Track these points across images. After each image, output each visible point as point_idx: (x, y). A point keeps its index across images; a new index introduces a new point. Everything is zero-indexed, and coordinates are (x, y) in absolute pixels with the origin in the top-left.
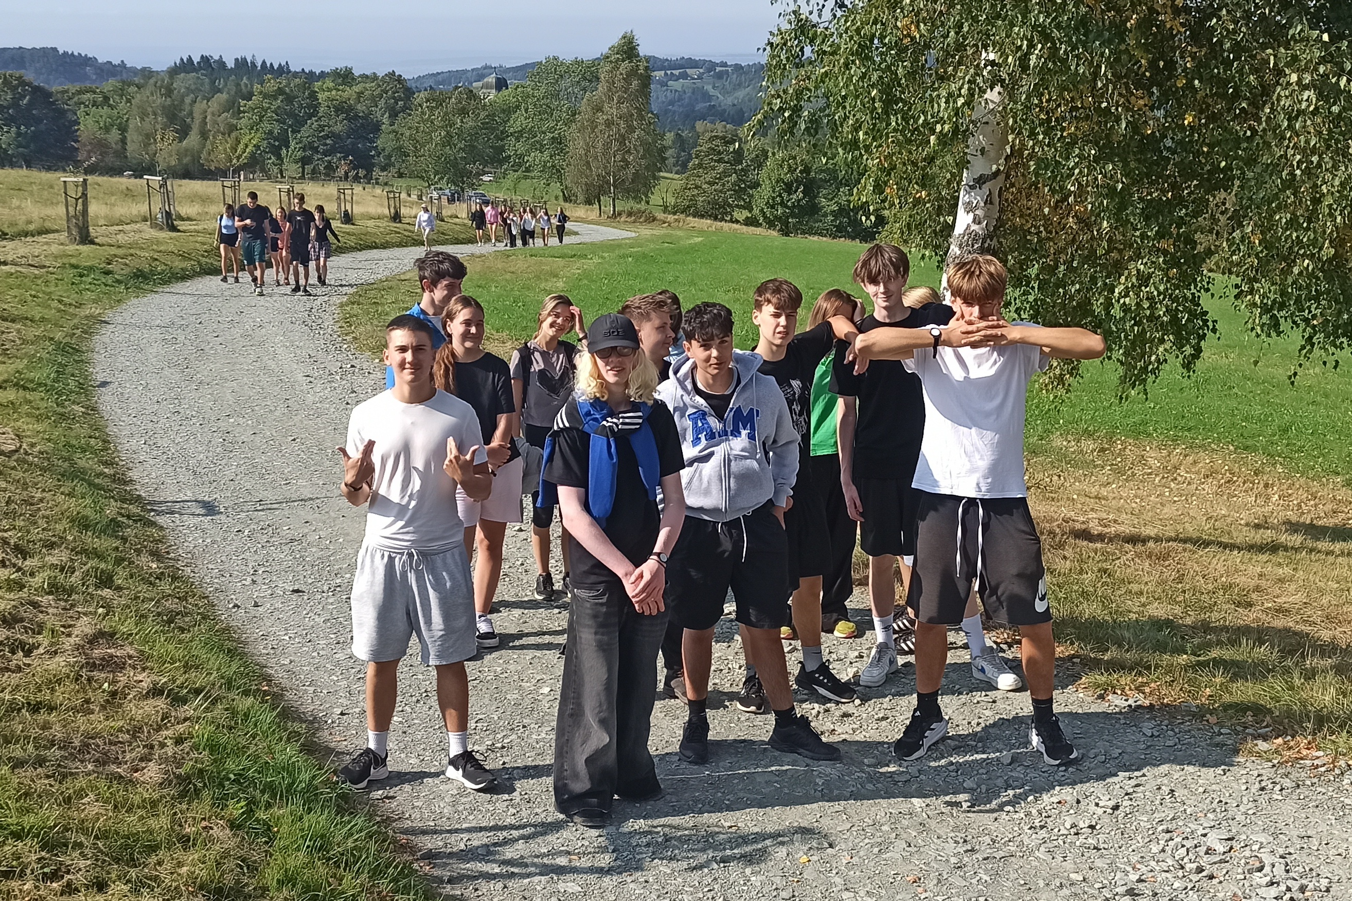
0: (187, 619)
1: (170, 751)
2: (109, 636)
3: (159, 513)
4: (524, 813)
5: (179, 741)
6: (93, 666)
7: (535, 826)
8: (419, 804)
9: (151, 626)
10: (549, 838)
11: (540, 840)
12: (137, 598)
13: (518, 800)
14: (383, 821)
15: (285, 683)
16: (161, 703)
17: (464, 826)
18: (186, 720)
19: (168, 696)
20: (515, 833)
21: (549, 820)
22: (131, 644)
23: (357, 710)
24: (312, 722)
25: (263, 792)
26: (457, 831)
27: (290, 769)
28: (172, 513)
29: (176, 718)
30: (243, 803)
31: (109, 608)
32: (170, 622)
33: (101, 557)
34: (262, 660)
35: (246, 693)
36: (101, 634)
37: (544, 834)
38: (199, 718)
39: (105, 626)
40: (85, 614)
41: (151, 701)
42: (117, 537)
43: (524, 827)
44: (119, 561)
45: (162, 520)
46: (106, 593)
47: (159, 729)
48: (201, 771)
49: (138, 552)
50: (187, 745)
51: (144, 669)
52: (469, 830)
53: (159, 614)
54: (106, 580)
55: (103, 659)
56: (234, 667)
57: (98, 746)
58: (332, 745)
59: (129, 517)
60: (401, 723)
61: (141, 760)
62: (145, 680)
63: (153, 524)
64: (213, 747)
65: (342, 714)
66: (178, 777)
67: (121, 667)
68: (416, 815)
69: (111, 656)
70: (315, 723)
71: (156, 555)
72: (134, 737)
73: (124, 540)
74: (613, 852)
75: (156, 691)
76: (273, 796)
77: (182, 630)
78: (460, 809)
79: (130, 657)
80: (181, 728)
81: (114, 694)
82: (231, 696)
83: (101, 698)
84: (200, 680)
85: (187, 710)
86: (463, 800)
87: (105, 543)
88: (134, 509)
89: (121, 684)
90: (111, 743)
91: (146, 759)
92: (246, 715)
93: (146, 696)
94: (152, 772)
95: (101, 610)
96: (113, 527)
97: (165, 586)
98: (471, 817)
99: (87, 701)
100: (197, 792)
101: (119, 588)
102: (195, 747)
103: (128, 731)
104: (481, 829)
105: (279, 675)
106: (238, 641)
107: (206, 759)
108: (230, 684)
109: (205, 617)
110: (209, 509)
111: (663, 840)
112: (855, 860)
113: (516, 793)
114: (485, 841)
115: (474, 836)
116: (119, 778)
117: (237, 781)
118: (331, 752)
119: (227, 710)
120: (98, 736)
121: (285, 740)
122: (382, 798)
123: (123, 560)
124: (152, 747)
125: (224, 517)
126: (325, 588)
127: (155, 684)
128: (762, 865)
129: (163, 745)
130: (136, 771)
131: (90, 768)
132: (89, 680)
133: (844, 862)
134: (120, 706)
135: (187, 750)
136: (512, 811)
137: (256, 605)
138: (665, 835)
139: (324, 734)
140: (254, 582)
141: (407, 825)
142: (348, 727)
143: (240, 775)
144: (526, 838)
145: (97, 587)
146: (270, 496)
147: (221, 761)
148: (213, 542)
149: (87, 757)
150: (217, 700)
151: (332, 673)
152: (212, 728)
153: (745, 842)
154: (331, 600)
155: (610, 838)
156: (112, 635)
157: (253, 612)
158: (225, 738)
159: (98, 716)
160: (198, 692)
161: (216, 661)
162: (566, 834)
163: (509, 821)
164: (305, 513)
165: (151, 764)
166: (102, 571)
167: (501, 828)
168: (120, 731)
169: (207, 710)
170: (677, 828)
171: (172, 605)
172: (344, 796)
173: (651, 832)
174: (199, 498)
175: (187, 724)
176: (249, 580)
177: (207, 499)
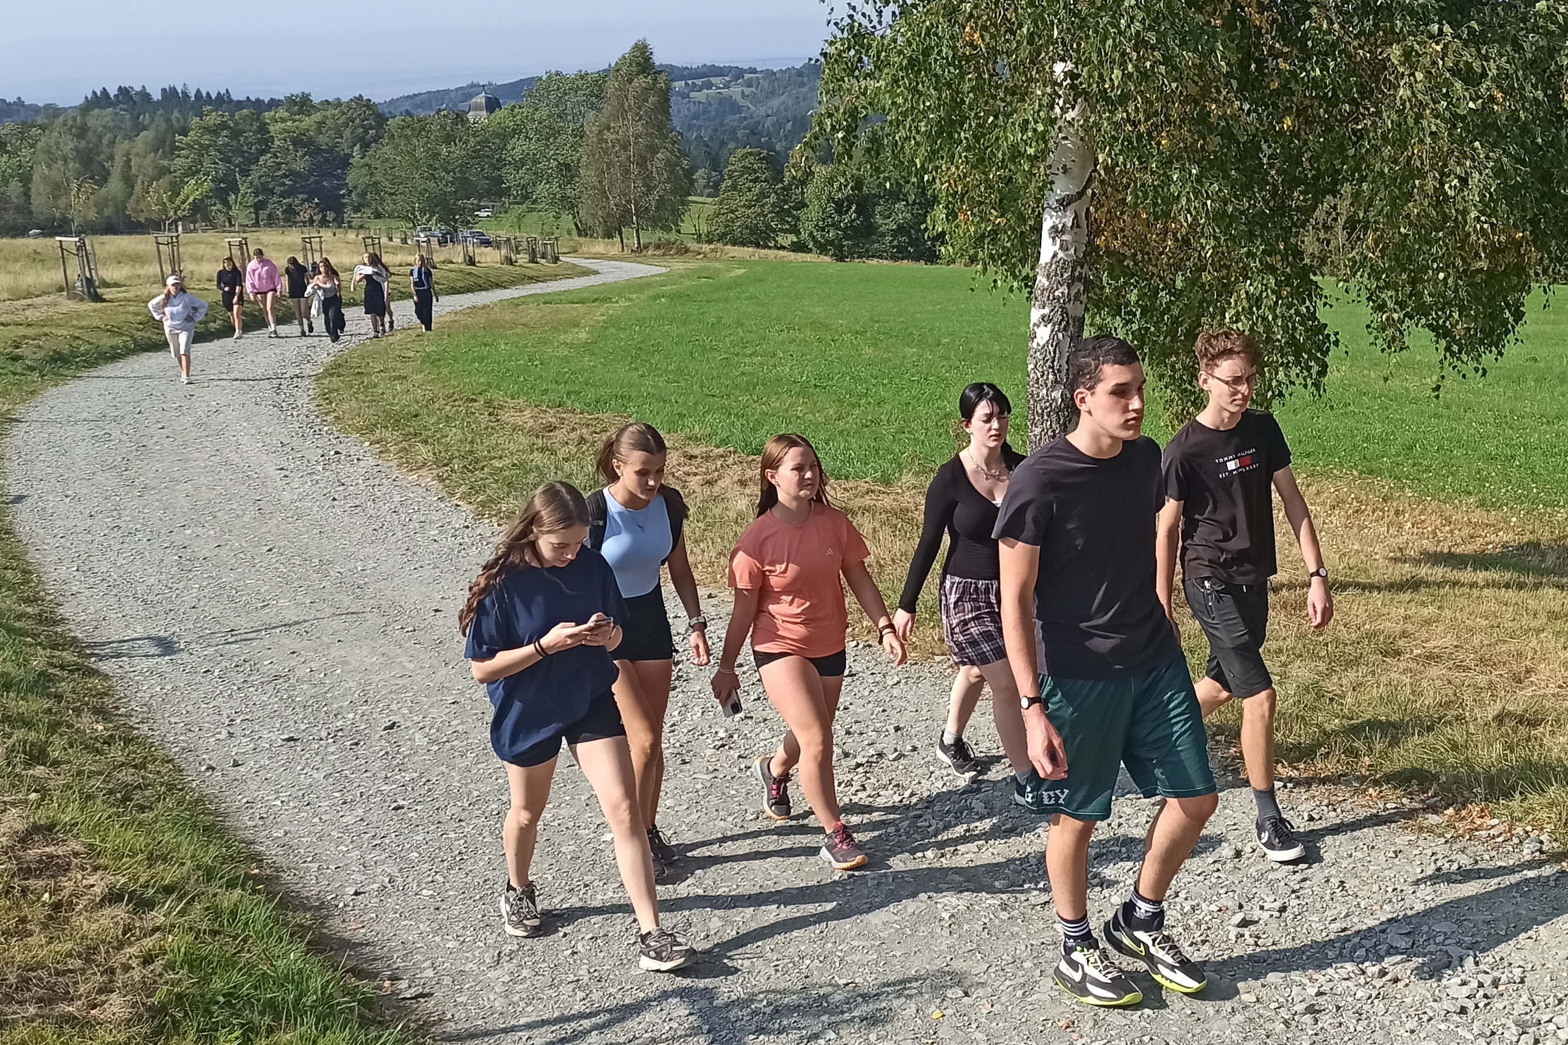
0: (147, 793)
1: (136, 974)
2: (47, 830)
3: (101, 658)
4: (595, 996)
5: (147, 960)
6: (26, 872)
7: (610, 1011)
8: (463, 999)
9: (100, 810)
10: (629, 1024)
11: (617, 1028)
12: (80, 773)
13: (586, 979)
14: (420, 1027)
15: (281, 861)
16: (121, 912)
17: (523, 1021)
18: (155, 930)
19: (129, 901)
20: (586, 1023)
21: (627, 1002)
22: (76, 837)
23: (375, 886)
24: (319, 909)
25: (262, 1013)
26: (513, 1029)
27: (298, 980)
28: (119, 656)
29: (141, 929)
30: (237, 1033)
31: (43, 791)
32: (126, 799)
33: (27, 723)
34: (248, 835)
35: (231, 884)
36: (36, 829)
37: (623, 1019)
38: (173, 926)
39: (41, 817)
40: (13, 804)
41: (107, 911)
42: (48, 696)
43: (595, 1014)
44: (53, 727)
45: (105, 667)
46: (39, 771)
47: (120, 946)
48: (180, 996)
49: (78, 712)
50: (158, 965)
51: (96, 869)
52: (529, 1026)
53: (111, 792)
54: (37, 755)
55: (40, 861)
56: (213, 852)
57: (41, 979)
58: (347, 935)
59: (62, 667)
60: (432, 897)
61: (100, 991)
62: (98, 884)
63: (94, 673)
64: (193, 962)
65: (356, 894)
66: (149, 1009)
67: (66, 869)
68: (461, 1014)
69: (51, 857)
70: (322, 909)
71: (101, 713)
72: (88, 960)
73: (59, 697)
74: (709, 1032)
75: (113, 897)
76: (277, 1018)
77: (142, 809)
78: (516, 999)
79: (76, 854)
80: (148, 943)
81: (57, 906)
82: (211, 891)
83: (40, 913)
84: (170, 875)
85: (158, 917)
86: (518, 987)
87: (33, 705)
88: (68, 656)
89: (66, 893)
90: (58, 973)
91: (106, 989)
92: (233, 913)
93: (101, 904)
94: (116, 1006)
95: (33, 796)
96: (42, 683)
97: (117, 753)
98: (530, 1009)
99: (23, 920)
100: (176, 1023)
101: (56, 763)
102: (170, 966)
103: (79, 956)
104: (544, 1023)
105: (272, 852)
106: (216, 813)
107: (185, 981)
108: (209, 874)
109: (171, 787)
110: (166, 646)
111: (768, 1010)
112: (996, 1009)
113: (583, 971)
114: (550, 1037)
115: (536, 1032)
116: (71, 1019)
117: (228, 1003)
118: (346, 944)
119: (207, 909)
120: (41, 965)
121: (286, 937)
122: (416, 997)
123: (59, 724)
124: (112, 971)
125: (185, 655)
126: (324, 734)
127: (111, 887)
128: (889, 1027)
129: (127, 968)
130: (94, 1007)
131: (32, 1010)
132: (24, 891)
133: (985, 1011)
134: (67, 921)
135: (159, 970)
136: (580, 995)
137: (236, 764)
138: (769, 1004)
139: (336, 923)
140: (231, 735)
141: (450, 1028)
142: (364, 911)
143: (231, 994)
144: (600, 1028)
145: (28, 764)
146: (243, 623)
147: (206, 980)
148: (175, 689)
149: (27, 995)
150: (193, 898)
151: (340, 842)
152: (190, 938)
153: (866, 997)
154: (331, 749)
155: (702, 1014)
156: (51, 827)
157: (232, 772)
158: (210, 947)
159: (38, 938)
160: (168, 890)
161: (187, 847)
162: (648, 1016)
163: (578, 1008)
164: (289, 642)
165: (114, 996)
166: (32, 744)
167: (568, 1019)
168: (69, 955)
169: (182, 913)
170: (784, 992)
171: (126, 776)
172: (367, 1003)
173: (752, 1001)
174: (153, 633)
175: (157, 935)
176: (224, 732)
177: (162, 634)
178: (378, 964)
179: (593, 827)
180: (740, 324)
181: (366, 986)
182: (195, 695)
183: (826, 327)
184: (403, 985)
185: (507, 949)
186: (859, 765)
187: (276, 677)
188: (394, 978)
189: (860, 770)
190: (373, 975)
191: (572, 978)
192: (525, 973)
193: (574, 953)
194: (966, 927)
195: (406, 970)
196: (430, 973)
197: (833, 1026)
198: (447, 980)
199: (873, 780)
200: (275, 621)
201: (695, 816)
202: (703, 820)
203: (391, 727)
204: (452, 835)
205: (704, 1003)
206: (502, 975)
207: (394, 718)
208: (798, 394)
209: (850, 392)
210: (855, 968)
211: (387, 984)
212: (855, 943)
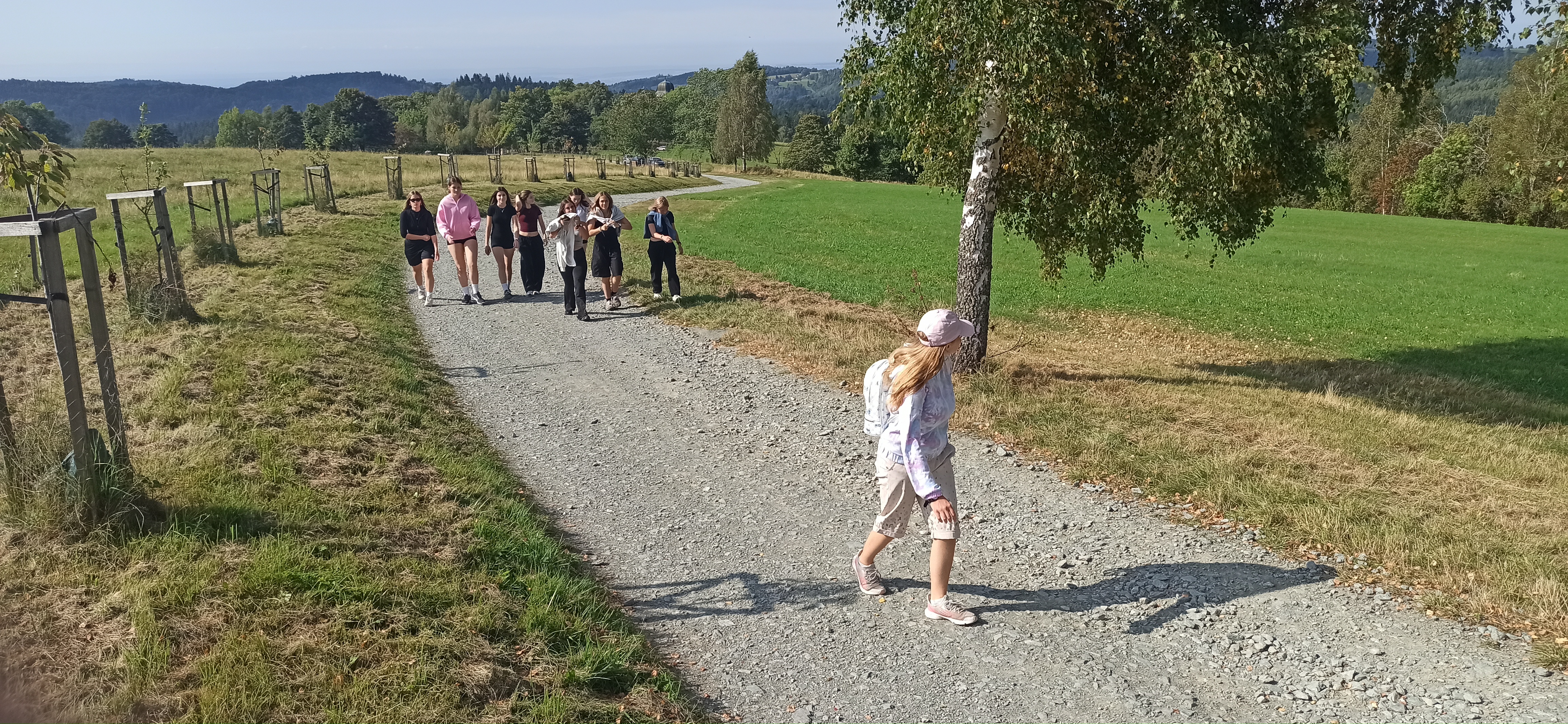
0: (469, 447)
1: (459, 537)
2: (417, 461)
3: (450, 376)
4: (694, 573)
5: (465, 530)
6: (407, 481)
7: (702, 582)
8: (624, 568)
9: (445, 453)
10: (712, 589)
11: (705, 591)
12: (436, 434)
13: (690, 564)
14: (601, 581)
15: (535, 488)
16: (453, 505)
17: (655, 583)
18: (469, 516)
19: (457, 500)
20: (689, 587)
21: (711, 577)
22: (433, 465)
23: (582, 505)
24: (553, 514)
25: (521, 563)
26: (650, 586)
27: (540, 548)
28: (459, 376)
29: (462, 515)
30: (508, 572)
31: (418, 441)
32: (458, 449)
33: (411, 406)
34: (519, 473)
35: (509, 496)
36: (413, 459)
37: (709, 587)
38: (478, 514)
39: (416, 454)
40: (402, 446)
41: (446, 504)
42: (422, 393)
43: (694, 583)
44: (424, 409)
45: (452, 381)
46: (416, 431)
47: (451, 523)
48: (479, 550)
49: (437, 402)
50: (470, 533)
51: (441, 482)
52: (658, 586)
53: (451, 445)
54: (415, 423)
55: (414, 476)
56: (501, 479)
57: (411, 535)
58: (566, 529)
59: (430, 380)
60: (611, 513)
61: (440, 544)
62: (442, 490)
63: (446, 383)
64: (487, 534)
65: (572, 508)
66: (464, 555)
67: (426, 481)
68: (623, 576)
69: (419, 474)
70: (555, 515)
71: (448, 404)
72: (435, 528)
73: (427, 395)
74: (755, 597)
75: (449, 497)
76: (528, 566)
77: (466, 454)
78: (652, 571)
79: (432, 474)
80: (466, 522)
81: (421, 500)
82: (499, 498)
83: (413, 502)
84: (478, 488)
85: (471, 509)
86: (654, 565)
87: (415, 398)
88: (433, 374)
89: (426, 493)
90: (420, 533)
91: (443, 543)
92: (509, 512)
93: (443, 500)
94: (448, 552)
95: (412, 443)
96: (419, 387)
97: (455, 425)
98: (659, 576)
99: (404, 505)
100: (477, 564)
101: (424, 428)
102: (475, 535)
103: (431, 525)
104: (666, 585)
105: (530, 483)
106: (503, 461)
107: (482, 542)
108: (498, 491)
109: (481, 446)
110: (482, 373)
111: (788, 589)
112: (915, 600)
113: (689, 559)
114: (669, 592)
115: (662, 589)
116: (426, 557)
117: (503, 557)
118: (567, 534)
119: (496, 508)
120: (411, 528)
121: (535, 527)
122: (600, 565)
123: (427, 408)
124: (447, 535)
125: (492, 378)
126: (560, 423)
127: (448, 492)
128: (854, 605)
129: (454, 534)
130: (437, 552)
131: (406, 550)
132: (405, 490)
133: (909, 601)
134: (426, 507)
135: (470, 536)
136: (686, 571)
137: (515, 436)
138: (789, 586)
139: (561, 523)
140: (513, 420)
141: (617, 582)
142: (576, 517)
143: (505, 552)
144: (696, 590)
145: (410, 427)
146: (523, 363)
147: (493, 543)
148: (485, 395)
149: (404, 543)
150: (489, 502)
151: (565, 481)
152: (487, 521)
153: (842, 589)
154: (564, 432)
155: (752, 588)
156: (420, 459)
157: (513, 440)
158: (496, 527)
159: (411, 515)
160: (477, 496)
161: (488, 475)
162: (722, 586)
163: (685, 578)
164: (546, 374)
165: (447, 547)
166: (413, 417)
167: (679, 584)
168: (426, 524)
169: (483, 509)
170: (797, 581)
171: (459, 437)
172: (575, 564)
173: (779, 584)
174: (477, 365)
175: (470, 518)
176: (510, 419)
177: (481, 366)
178: (582, 546)
179: (699, 483)
180: (798, 214)
181: (575, 556)
182: (496, 398)
183: (848, 217)
184: (594, 558)
185: (649, 544)
186: (847, 461)
187: (538, 392)
188: (590, 554)
189: (848, 463)
190: (579, 552)
191: (682, 562)
192: (658, 557)
193: (684, 549)
194: (902, 554)
195: (596, 550)
196: (608, 553)
197: (825, 602)
198: (617, 558)
199: (855, 469)
200: (539, 363)
201: (754, 481)
202: (759, 483)
203: (595, 422)
204: (624, 482)
205: (752, 582)
206: (646, 557)
207: (597, 418)
208: (828, 254)
209: (857, 255)
210: (837, 571)
211: (586, 556)
212: (839, 557)
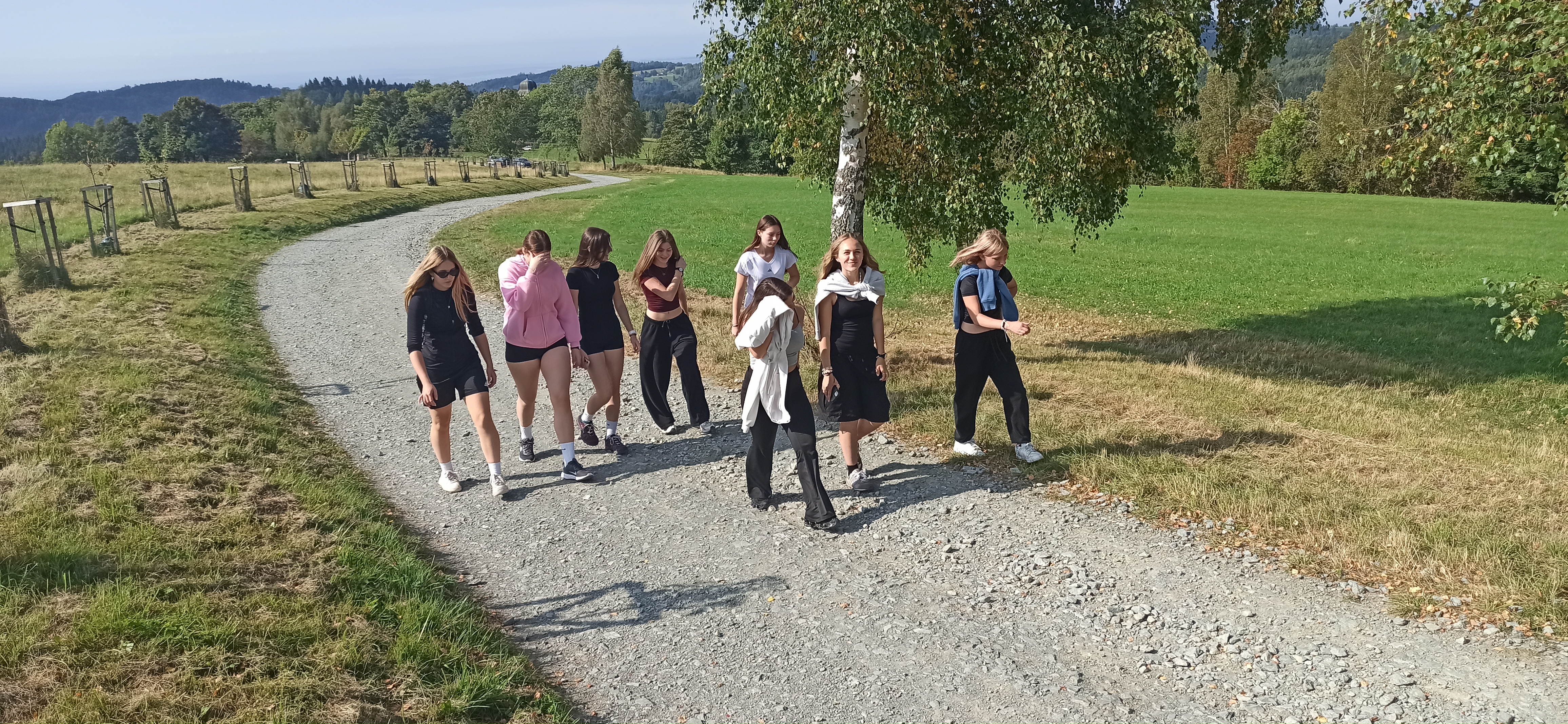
0: (331, 469)
1: (321, 567)
2: (274, 488)
3: (309, 395)
4: (577, 585)
5: (327, 560)
6: (262, 511)
7: (585, 594)
8: (503, 586)
9: (304, 478)
10: (596, 601)
11: (589, 603)
12: (294, 458)
13: (572, 576)
14: (479, 601)
15: (404, 508)
16: (313, 533)
17: (537, 599)
18: (332, 543)
19: (318, 528)
20: (572, 600)
21: (595, 589)
22: (291, 492)
23: (456, 523)
24: (425, 534)
25: (390, 590)
26: (531, 603)
27: (409, 573)
28: (318, 394)
29: (325, 543)
30: (375, 601)
31: (274, 467)
32: (319, 472)
33: (266, 430)
34: (387, 494)
35: (375, 519)
36: (268, 487)
37: (593, 599)
38: (342, 541)
39: (272, 481)
40: (256, 474)
41: (306, 533)
42: (279, 415)
43: (577, 596)
44: (280, 433)
45: (311, 400)
46: (272, 456)
47: (312, 553)
48: (344, 580)
49: (295, 424)
50: (333, 562)
51: (300, 510)
52: (540, 602)
53: (311, 468)
54: (271, 447)
55: (270, 505)
56: (366, 501)
57: (268, 569)
58: (440, 549)
59: (287, 400)
60: (487, 529)
61: (300, 576)
62: (302, 517)
63: (305, 403)
64: (352, 561)
65: (446, 527)
66: (327, 586)
67: (284, 509)
68: (502, 594)
69: (276, 502)
70: (426, 535)
71: (308, 425)
72: (294, 560)
73: (284, 416)
75: (309, 525)
76: (398, 593)
77: (328, 478)
78: (533, 586)
79: (290, 501)
80: (328, 550)
81: (279, 530)
82: (365, 522)
83: (268, 533)
84: (341, 514)
85: (334, 536)
86: (534, 580)
87: (269, 421)
88: (290, 394)
89: (284, 522)
90: (277, 566)
91: (303, 575)
92: (376, 536)
93: (303, 529)
94: (309, 584)
95: (268, 469)
96: (275, 408)
97: (315, 447)
98: (540, 592)
99: (260, 537)
100: (342, 595)
101: (281, 452)
102: (339, 564)
103: (290, 556)
104: (548, 600)
105: (400, 503)
106: (369, 481)
107: (347, 571)
108: (364, 514)
109: (345, 467)
110: (344, 389)
111: (675, 595)
112: (805, 596)
113: (571, 572)
114: (551, 608)
115: (544, 605)
116: (285, 591)
117: (371, 584)
118: (439, 555)
119: (362, 533)
120: (268, 561)
121: (405, 549)
122: (477, 584)
123: (284, 431)
124: (308, 565)
125: (355, 394)
127: (309, 519)
128: (743, 606)
129: (315, 564)
130: (297, 584)
131: (262, 586)
132: (261, 521)
133: (798, 597)
134: (284, 538)
135: (334, 565)
136: (569, 584)
137: (381, 455)
138: (675, 592)
139: (434, 543)
140: (379, 438)
141: (496, 601)
142: (450, 537)
143: (373, 580)
144: (580, 603)
145: (265, 453)
146: (388, 377)
147: (358, 571)
148: (349, 413)
149: (260, 578)
150: (353, 527)
151: (437, 498)
152: (351, 548)
153: (730, 591)
155: (638, 597)
156: (276, 487)
157: (379, 459)
158: (362, 553)
159: (267, 547)
160: (340, 522)
161: (352, 498)
162: (607, 597)
163: (567, 592)
165: (307, 579)
166: (268, 441)
167: (562, 598)
168: (284, 556)
169: (347, 535)
170: (683, 586)
171: (320, 460)
172: (450, 586)
173: (666, 590)
174: (338, 382)
175: (333, 546)
176: (375, 437)
177: (343, 383)
178: (457, 566)
179: (579, 492)
181: (449, 577)
182: (360, 416)
184: (470, 577)
185: (528, 558)
186: (730, 459)
187: (405, 407)
188: (466, 574)
189: (731, 461)
190: (453, 572)
191: (564, 575)
192: (538, 572)
193: (566, 561)
195: (472, 569)
196: (485, 571)
197: (713, 605)
198: (495, 575)
200: (405, 376)
201: (636, 486)
202: (641, 488)
203: (468, 435)
206: (525, 573)
210: (724, 572)
211: (461, 577)
